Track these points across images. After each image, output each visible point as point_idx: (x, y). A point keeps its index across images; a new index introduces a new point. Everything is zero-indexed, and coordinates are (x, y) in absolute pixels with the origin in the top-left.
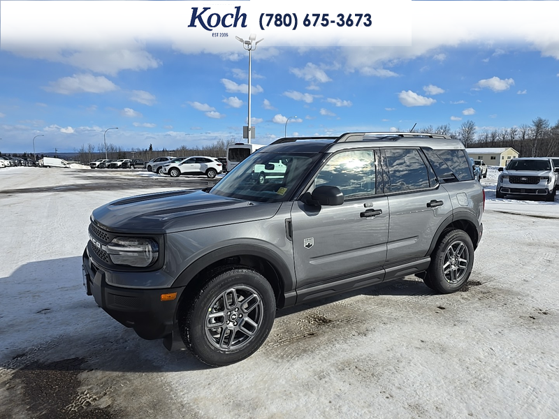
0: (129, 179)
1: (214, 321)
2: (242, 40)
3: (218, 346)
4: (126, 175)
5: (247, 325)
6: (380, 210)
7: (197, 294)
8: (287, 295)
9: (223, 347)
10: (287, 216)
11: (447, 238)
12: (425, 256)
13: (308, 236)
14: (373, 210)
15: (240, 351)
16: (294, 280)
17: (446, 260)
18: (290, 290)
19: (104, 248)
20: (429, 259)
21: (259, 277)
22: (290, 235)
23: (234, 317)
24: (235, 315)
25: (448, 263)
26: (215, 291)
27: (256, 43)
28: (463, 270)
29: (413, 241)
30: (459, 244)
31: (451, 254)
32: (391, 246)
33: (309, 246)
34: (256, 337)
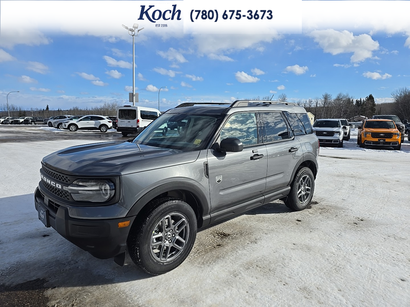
0: (34, 133)
1: (155, 241)
2: (127, 28)
3: (158, 259)
4: (30, 130)
5: (178, 242)
6: (262, 155)
7: (144, 221)
8: (204, 218)
9: (162, 260)
10: (204, 160)
11: (300, 173)
12: (288, 186)
13: (219, 175)
14: (258, 155)
15: (174, 261)
16: (209, 206)
17: (299, 188)
18: (206, 214)
19: (65, 188)
20: (290, 188)
21: (186, 206)
22: (207, 174)
23: (169, 236)
24: (170, 235)
25: (300, 190)
26: (158, 218)
27: (138, 31)
28: (308, 194)
29: (281, 176)
30: (306, 177)
31: (302, 184)
32: (268, 180)
33: (219, 181)
34: (184, 250)
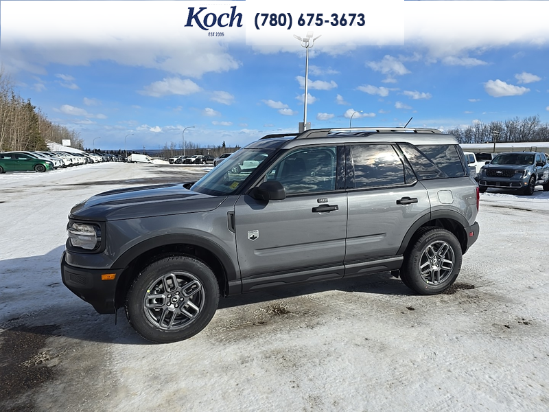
2: (300, 39)
3: (158, 324)
5: (190, 310)
6: (337, 206)
8: (230, 284)
9: (163, 326)
10: (231, 209)
11: (425, 238)
12: (397, 254)
13: (252, 229)
14: (328, 206)
15: (180, 331)
16: (237, 269)
17: (424, 259)
18: (234, 278)
20: (401, 258)
22: (233, 227)
23: (174, 299)
24: (176, 298)
25: (428, 263)
26: (153, 275)
27: (314, 40)
28: (448, 271)
29: (378, 238)
30: (442, 244)
31: (431, 253)
32: (349, 242)
33: (253, 238)
34: (198, 320)
